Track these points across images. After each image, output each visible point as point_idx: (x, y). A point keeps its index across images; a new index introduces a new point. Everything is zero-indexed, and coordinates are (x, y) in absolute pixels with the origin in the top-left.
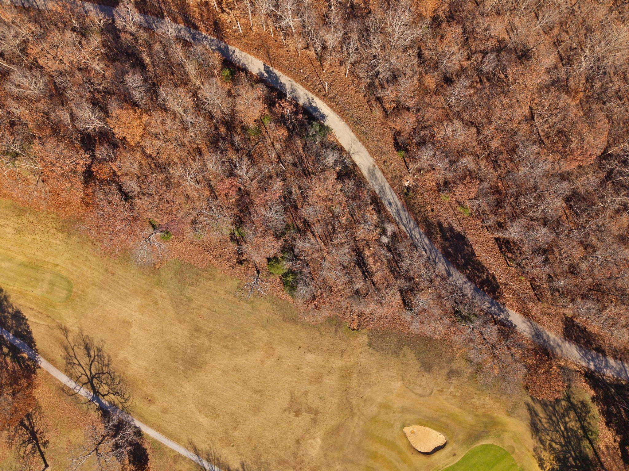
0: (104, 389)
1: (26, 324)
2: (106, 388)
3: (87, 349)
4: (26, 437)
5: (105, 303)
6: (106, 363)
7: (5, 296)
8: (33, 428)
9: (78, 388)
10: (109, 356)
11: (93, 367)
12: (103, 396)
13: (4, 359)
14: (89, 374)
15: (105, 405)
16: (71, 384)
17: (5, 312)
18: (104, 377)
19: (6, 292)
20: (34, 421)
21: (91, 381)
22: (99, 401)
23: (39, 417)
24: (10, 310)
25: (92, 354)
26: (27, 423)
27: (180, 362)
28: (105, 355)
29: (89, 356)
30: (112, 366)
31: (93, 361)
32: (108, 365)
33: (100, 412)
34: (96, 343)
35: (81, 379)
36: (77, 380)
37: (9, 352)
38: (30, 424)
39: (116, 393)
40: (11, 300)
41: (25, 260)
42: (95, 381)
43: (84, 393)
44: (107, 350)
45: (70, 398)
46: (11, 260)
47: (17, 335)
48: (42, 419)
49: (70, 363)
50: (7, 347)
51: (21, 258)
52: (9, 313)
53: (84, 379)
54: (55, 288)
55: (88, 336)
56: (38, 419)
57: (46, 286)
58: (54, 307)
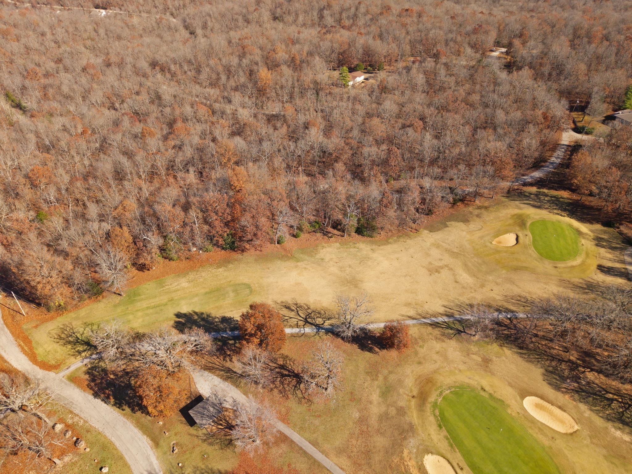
0: (319, 321)
1: (234, 321)
2: (320, 320)
3: (288, 308)
4: (294, 382)
5: (277, 282)
6: (306, 307)
7: (207, 315)
8: (293, 372)
9: (302, 329)
10: (305, 304)
11: (300, 314)
12: (323, 324)
13: (235, 346)
14: (302, 319)
15: (329, 328)
16: (296, 330)
17: (214, 323)
18: (312, 315)
19: (206, 313)
20: (290, 368)
21: (306, 322)
22: (323, 329)
23: (291, 363)
24: (217, 320)
25: (293, 308)
26: (287, 373)
27: (348, 284)
28: (302, 305)
29: (293, 310)
30: (312, 307)
31: (297, 312)
32: (309, 308)
33: (330, 334)
34: (290, 302)
35: (299, 324)
36: (297, 326)
37: (235, 342)
38: (289, 371)
39: (329, 319)
40: (213, 315)
41: (207, 290)
42: (309, 320)
43: (308, 330)
44: (301, 301)
45: (303, 338)
46: (197, 295)
47: (232, 330)
48: (295, 362)
49: (284, 321)
50: (231, 340)
51: (203, 291)
52: (217, 322)
53: (301, 323)
54: (239, 292)
55: (282, 302)
56: (292, 364)
57: (232, 294)
58: (246, 301)
